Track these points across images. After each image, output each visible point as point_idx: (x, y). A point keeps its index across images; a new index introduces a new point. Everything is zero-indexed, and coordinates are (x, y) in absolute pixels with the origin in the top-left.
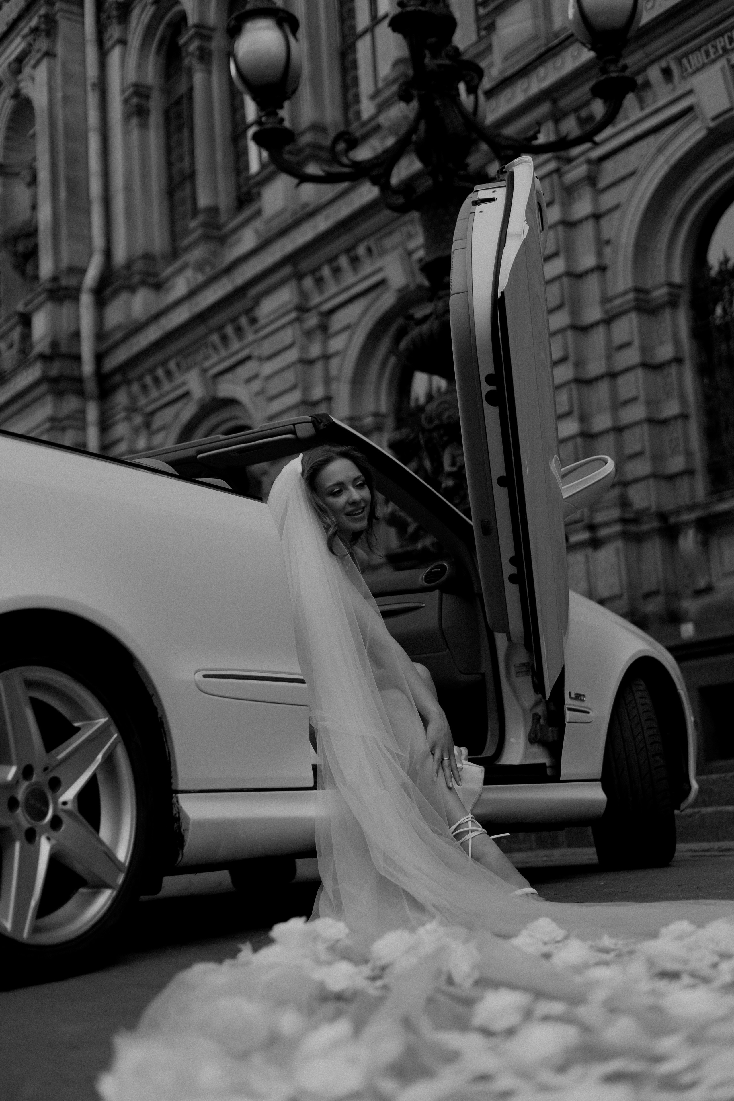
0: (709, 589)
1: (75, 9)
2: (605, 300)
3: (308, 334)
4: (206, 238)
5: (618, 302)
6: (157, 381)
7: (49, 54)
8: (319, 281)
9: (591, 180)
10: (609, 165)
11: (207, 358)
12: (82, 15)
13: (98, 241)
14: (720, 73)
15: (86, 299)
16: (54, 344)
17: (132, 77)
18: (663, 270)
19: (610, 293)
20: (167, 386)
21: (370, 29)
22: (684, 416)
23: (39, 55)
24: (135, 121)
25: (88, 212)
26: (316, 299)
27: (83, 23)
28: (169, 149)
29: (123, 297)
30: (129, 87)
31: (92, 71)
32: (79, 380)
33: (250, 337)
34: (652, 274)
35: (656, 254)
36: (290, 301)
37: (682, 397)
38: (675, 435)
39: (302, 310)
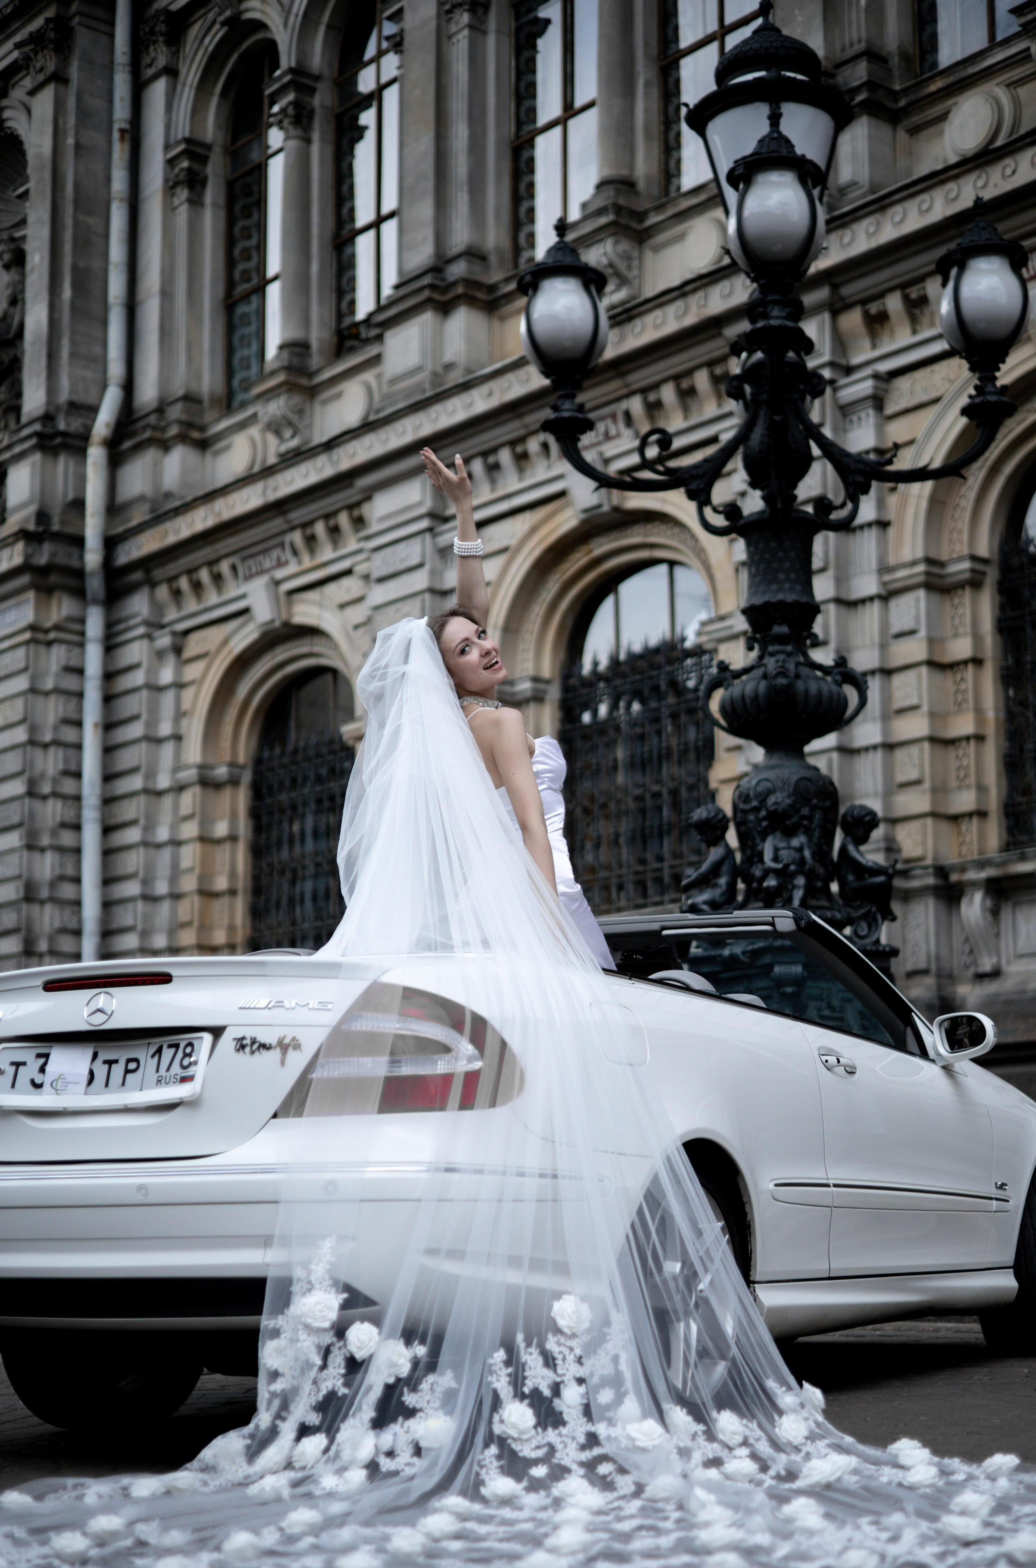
0: (996, 974)
1: (100, 13)
2: (884, 569)
3: (442, 552)
4: (289, 387)
5: (901, 574)
6: (197, 586)
7: (59, 78)
9: (878, 401)
10: (903, 383)
11: (280, 564)
12: (112, 24)
13: (116, 368)
15: (96, 454)
16: (42, 516)
17: (183, 129)
18: (965, 537)
19: (892, 561)
20: (212, 597)
21: (562, 122)
22: (980, 738)
23: (41, 77)
24: (183, 194)
25: (104, 323)
27: (112, 36)
28: (230, 241)
29: (150, 455)
30: (178, 143)
31: (121, 112)
32: (79, 573)
33: (351, 544)
34: (950, 541)
35: (958, 513)
36: (420, 504)
37: (979, 712)
38: (965, 762)
39: (438, 518)
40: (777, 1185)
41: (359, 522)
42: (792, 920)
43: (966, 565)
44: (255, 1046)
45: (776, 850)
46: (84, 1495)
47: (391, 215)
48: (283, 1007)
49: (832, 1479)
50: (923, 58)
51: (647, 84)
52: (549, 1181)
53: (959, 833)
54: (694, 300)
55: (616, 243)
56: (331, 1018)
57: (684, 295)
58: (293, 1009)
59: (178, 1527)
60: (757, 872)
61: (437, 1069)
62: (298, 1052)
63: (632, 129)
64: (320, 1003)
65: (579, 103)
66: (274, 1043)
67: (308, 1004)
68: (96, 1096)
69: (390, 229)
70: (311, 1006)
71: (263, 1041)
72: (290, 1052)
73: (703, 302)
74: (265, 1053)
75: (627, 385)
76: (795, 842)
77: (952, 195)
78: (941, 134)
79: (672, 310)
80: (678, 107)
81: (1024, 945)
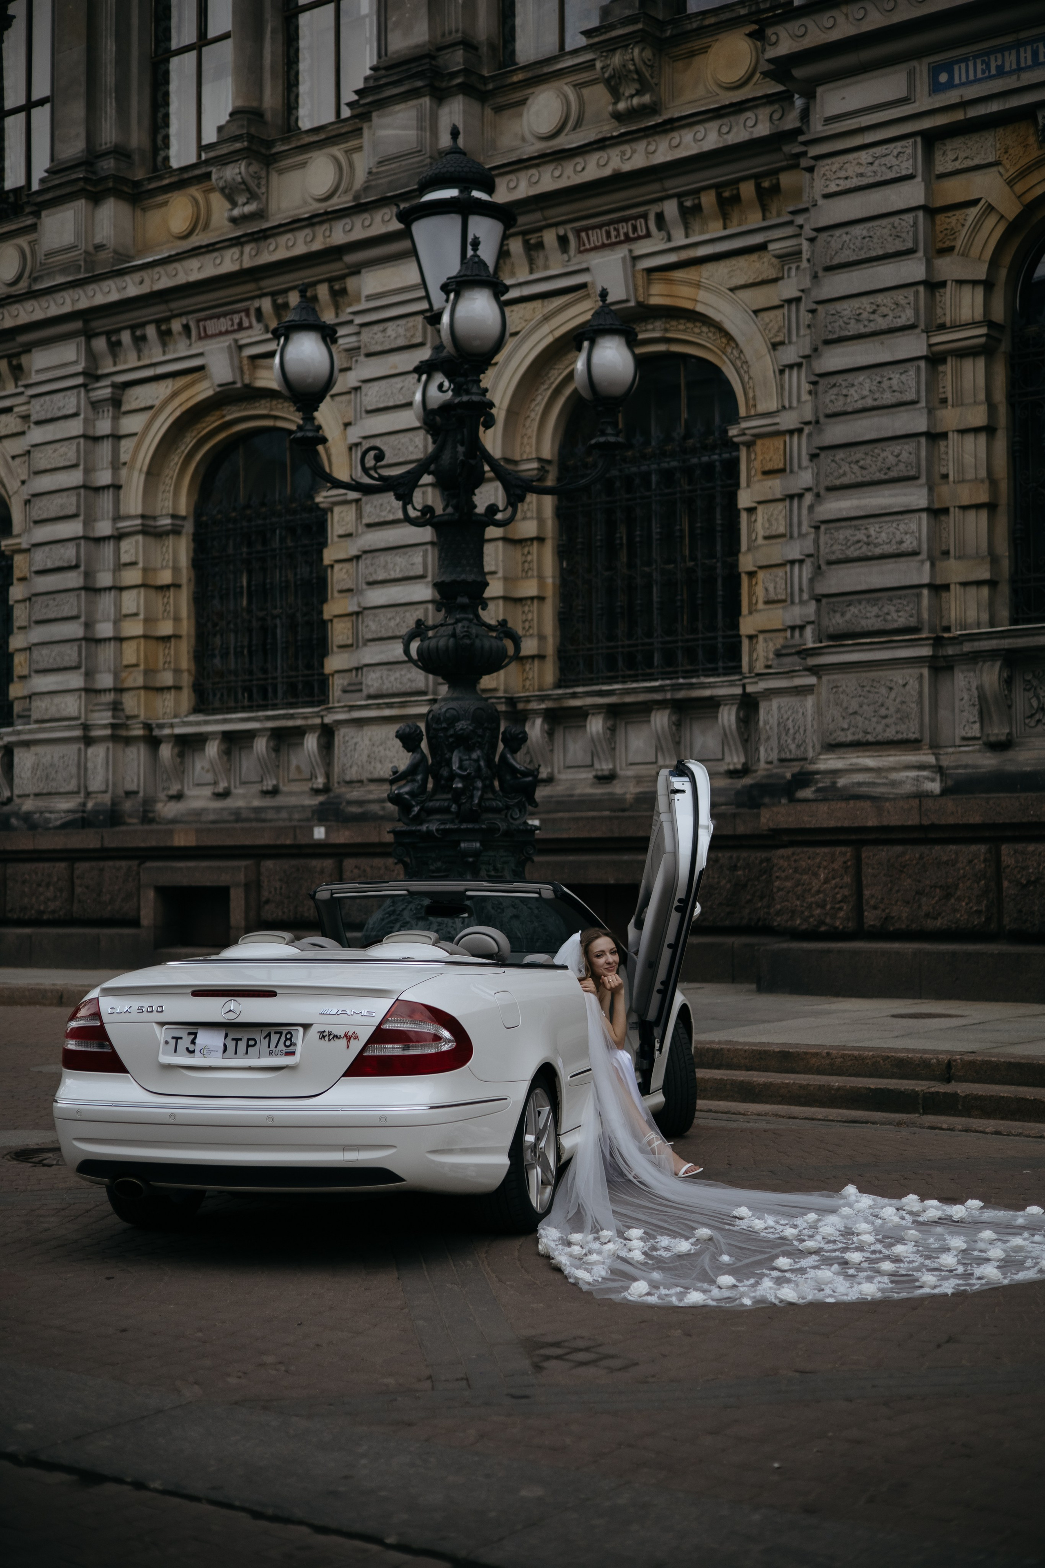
8: (115, 347)
14: (619, 260)
21: (196, 48)
22: (541, 599)
26: (108, 367)
33: (11, 388)
34: (522, 444)
35: (528, 422)
36: (76, 362)
37: (541, 578)
38: (530, 617)
39: (91, 376)
40: (571, 1077)
41: (18, 369)
42: (552, 892)
43: (535, 465)
44: (331, 1037)
45: (461, 761)
47: (42, 102)
48: (346, 1015)
50: (505, 47)
51: (274, 31)
53: (524, 670)
54: (321, 230)
55: (248, 165)
56: (375, 1022)
57: (312, 225)
58: (352, 1015)
60: (445, 772)
61: (432, 1050)
62: (357, 1040)
63: (261, 68)
64: (368, 1012)
65: (211, 34)
66: (342, 1035)
68: (233, 1058)
69: (41, 116)
70: (363, 1014)
71: (335, 1034)
72: (353, 1040)
73: (327, 233)
74: (337, 1040)
75: (260, 289)
76: (474, 756)
77: (534, 179)
78: (520, 115)
79: (302, 235)
80: (297, 50)
81: (570, 759)
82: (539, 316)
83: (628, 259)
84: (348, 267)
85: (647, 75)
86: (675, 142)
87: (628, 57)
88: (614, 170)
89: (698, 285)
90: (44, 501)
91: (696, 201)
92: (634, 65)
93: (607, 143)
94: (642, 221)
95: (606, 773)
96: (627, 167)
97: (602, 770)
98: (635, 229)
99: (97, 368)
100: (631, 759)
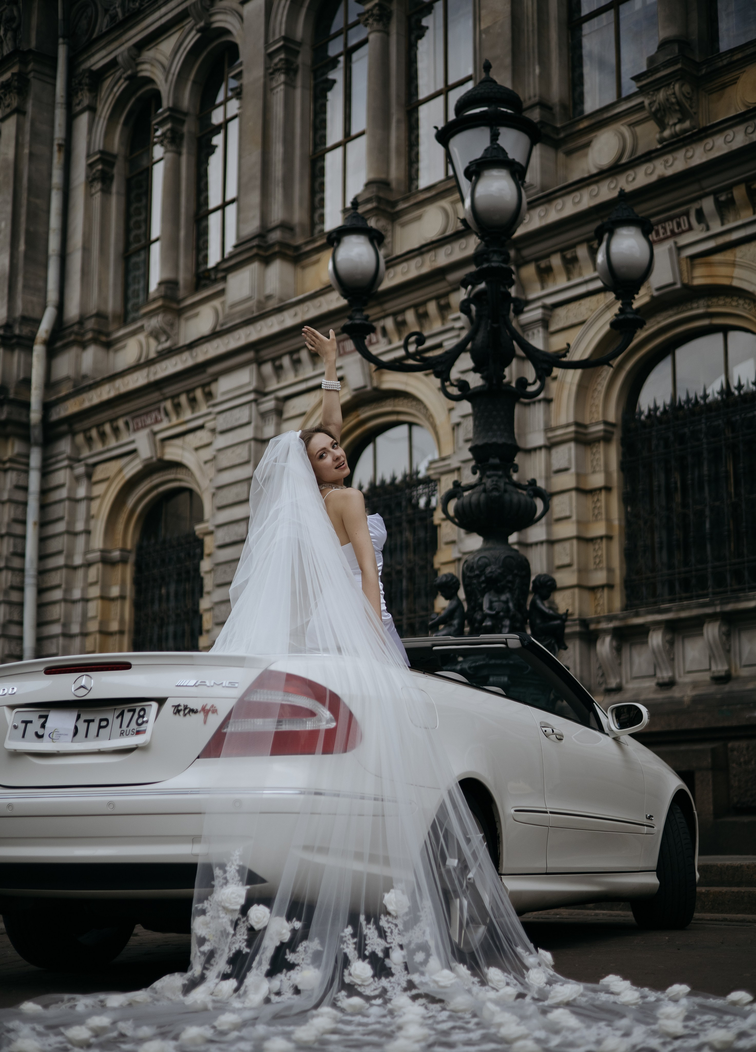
0: (619, 689)
1: (47, 71)
2: (548, 429)
3: (263, 415)
4: (164, 309)
5: (559, 432)
6: (103, 436)
7: (20, 111)
8: (278, 369)
9: (545, 323)
10: (561, 312)
11: (157, 421)
12: (55, 78)
13: (52, 295)
14: (667, 251)
15: (39, 350)
16: (3, 389)
17: (98, 144)
18: (600, 409)
19: (553, 424)
20: (113, 443)
21: (343, 144)
22: (609, 538)
23: (8, 110)
24: (98, 186)
25: (46, 267)
26: (273, 385)
27: (54, 85)
28: (128, 216)
29: (73, 351)
30: (95, 154)
31: (59, 133)
32: (26, 426)
33: (204, 409)
34: (591, 412)
35: (596, 394)
36: (249, 384)
37: (609, 521)
38: (600, 553)
39: (260, 393)
40: (516, 811)
41: (209, 395)
42: (519, 640)
43: (601, 427)
44: (187, 711)
45: (491, 602)
46: (75, 1005)
47: (232, 201)
48: (206, 685)
49: (571, 999)
50: (575, 108)
51: (398, 121)
52: (379, 803)
53: (596, 598)
54: (428, 257)
55: (377, 221)
56: (237, 693)
57: (421, 254)
58: (212, 686)
59: (147, 1025)
61: (306, 727)
62: (215, 715)
63: (388, 149)
64: (230, 683)
65: (354, 132)
66: (199, 709)
67: (222, 683)
68: (80, 744)
69: (231, 210)
70: (224, 685)
71: (192, 708)
72: (210, 715)
73: (433, 258)
74: (193, 715)
75: (384, 311)
76: (503, 598)
77: (594, 193)
78: (586, 155)
79: (413, 263)
80: (417, 137)
81: (636, 670)
82: (602, 306)
83: (674, 249)
84: (451, 284)
85: (687, 106)
86: (709, 147)
87: (670, 92)
88: (659, 176)
89: (733, 264)
90: (225, 492)
91: (730, 196)
92: (676, 97)
93: (653, 155)
94: (685, 218)
95: (666, 680)
96: (669, 172)
97: (663, 678)
98: (679, 225)
99: (265, 387)
100: (688, 668)
